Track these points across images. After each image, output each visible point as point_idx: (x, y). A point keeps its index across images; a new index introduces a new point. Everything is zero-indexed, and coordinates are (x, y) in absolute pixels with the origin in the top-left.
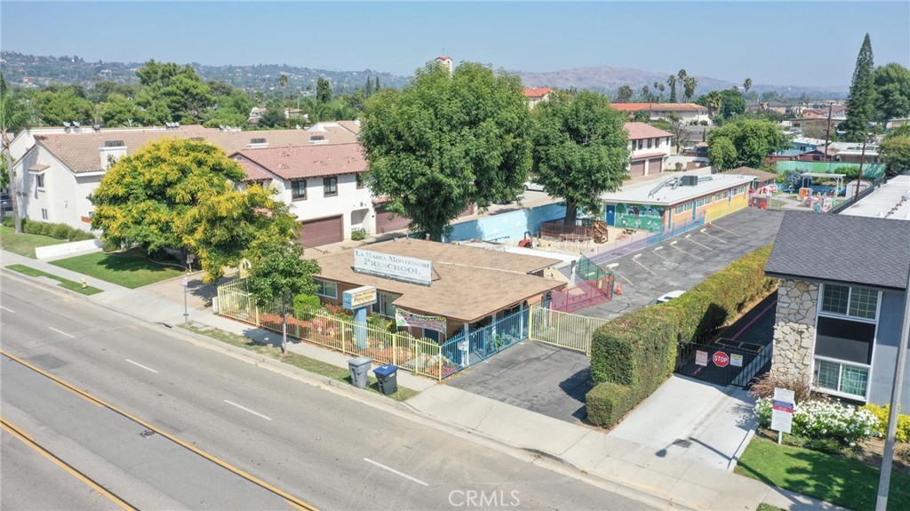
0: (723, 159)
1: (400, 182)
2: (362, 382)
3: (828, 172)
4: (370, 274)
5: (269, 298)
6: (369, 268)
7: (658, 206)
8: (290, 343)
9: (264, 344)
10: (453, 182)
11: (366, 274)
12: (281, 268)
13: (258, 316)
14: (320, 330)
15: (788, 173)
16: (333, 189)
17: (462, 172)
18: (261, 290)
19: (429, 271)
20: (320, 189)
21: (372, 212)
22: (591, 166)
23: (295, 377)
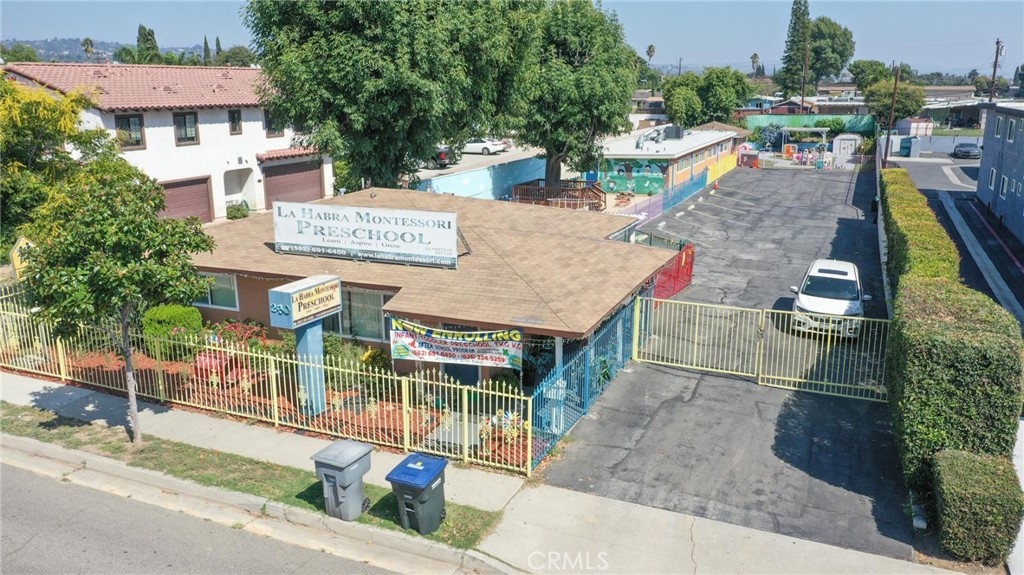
0: (686, 114)
1: (333, 88)
2: (352, 503)
3: (805, 126)
4: (311, 254)
5: (85, 314)
6: (308, 240)
7: (660, 161)
8: (147, 413)
9: (83, 421)
10: (434, 87)
11: (302, 254)
12: (111, 240)
13: (63, 360)
14: (214, 379)
15: (761, 130)
16: (190, 132)
17: (447, 72)
18: (64, 295)
19: (452, 234)
20: (168, 133)
21: (258, 173)
22: (591, 96)
23: (172, 505)
